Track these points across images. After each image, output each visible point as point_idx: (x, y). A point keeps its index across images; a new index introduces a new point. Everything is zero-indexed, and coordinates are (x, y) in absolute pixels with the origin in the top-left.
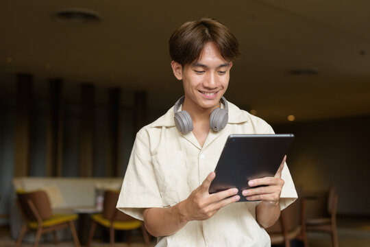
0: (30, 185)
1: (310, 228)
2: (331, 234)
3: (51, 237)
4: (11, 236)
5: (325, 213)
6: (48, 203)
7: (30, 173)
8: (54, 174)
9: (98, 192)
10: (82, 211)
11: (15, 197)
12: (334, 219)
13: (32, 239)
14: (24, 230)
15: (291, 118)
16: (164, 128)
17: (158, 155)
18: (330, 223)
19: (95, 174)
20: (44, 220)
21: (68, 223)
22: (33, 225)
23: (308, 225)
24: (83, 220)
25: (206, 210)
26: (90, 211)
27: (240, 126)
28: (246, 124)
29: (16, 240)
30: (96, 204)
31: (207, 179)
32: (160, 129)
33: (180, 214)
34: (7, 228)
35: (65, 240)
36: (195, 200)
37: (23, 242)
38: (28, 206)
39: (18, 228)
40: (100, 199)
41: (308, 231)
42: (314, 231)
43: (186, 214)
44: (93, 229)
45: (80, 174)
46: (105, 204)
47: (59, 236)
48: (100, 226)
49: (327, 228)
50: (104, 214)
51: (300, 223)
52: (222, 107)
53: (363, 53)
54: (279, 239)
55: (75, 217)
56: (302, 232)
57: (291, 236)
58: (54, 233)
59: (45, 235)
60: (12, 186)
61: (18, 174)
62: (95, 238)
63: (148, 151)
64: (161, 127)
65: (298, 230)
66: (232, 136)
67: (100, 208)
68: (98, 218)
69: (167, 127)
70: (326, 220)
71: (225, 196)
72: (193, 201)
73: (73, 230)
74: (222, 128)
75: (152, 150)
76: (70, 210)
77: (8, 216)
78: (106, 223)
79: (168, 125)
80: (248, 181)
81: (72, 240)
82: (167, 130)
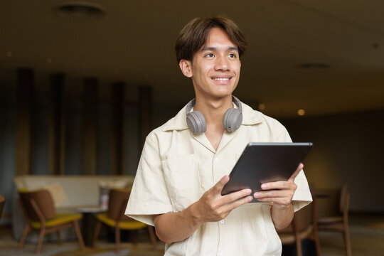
0: (32, 184)
1: (322, 227)
2: (344, 233)
3: (54, 238)
4: (13, 237)
5: (337, 212)
6: (51, 202)
7: (32, 171)
8: (57, 172)
9: (102, 190)
10: (87, 210)
11: (16, 196)
12: (346, 217)
13: (35, 239)
14: (27, 230)
15: (301, 112)
16: (174, 131)
17: (168, 160)
18: (342, 222)
19: (99, 172)
20: (48, 220)
21: (72, 223)
22: (36, 225)
23: (320, 224)
24: (88, 219)
25: (219, 211)
26: (94, 210)
27: (254, 128)
28: (260, 126)
29: (19, 241)
30: (100, 203)
31: (220, 182)
32: (171, 133)
33: (193, 217)
34: (8, 228)
35: (69, 240)
36: (206, 202)
37: (26, 242)
38: (31, 205)
39: (20, 227)
40: (105, 198)
41: (320, 230)
42: (325, 230)
43: (198, 216)
44: (98, 229)
45: (83, 172)
46: (110, 203)
47: (63, 236)
48: (105, 225)
49: (339, 227)
50: (109, 213)
51: (312, 223)
52: (235, 107)
53: (376, 46)
54: (290, 239)
55: (79, 217)
56: (313, 232)
57: (303, 236)
58: (58, 233)
59: (48, 236)
60: (14, 185)
61: (19, 173)
62: (100, 238)
63: (158, 156)
64: (172, 131)
65: (310, 229)
66: (251, 144)
67: (105, 207)
68: (102, 218)
69: (178, 131)
70: (338, 219)
71: (237, 197)
72: (205, 203)
73: (78, 230)
74: (236, 129)
75: (162, 154)
76: (74, 210)
77: (10, 215)
78: (111, 223)
79: (180, 128)
80: (261, 184)
81: (76, 240)
82: (179, 133)
